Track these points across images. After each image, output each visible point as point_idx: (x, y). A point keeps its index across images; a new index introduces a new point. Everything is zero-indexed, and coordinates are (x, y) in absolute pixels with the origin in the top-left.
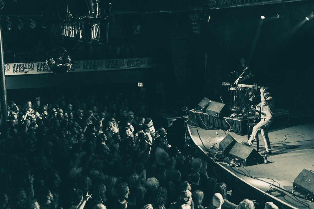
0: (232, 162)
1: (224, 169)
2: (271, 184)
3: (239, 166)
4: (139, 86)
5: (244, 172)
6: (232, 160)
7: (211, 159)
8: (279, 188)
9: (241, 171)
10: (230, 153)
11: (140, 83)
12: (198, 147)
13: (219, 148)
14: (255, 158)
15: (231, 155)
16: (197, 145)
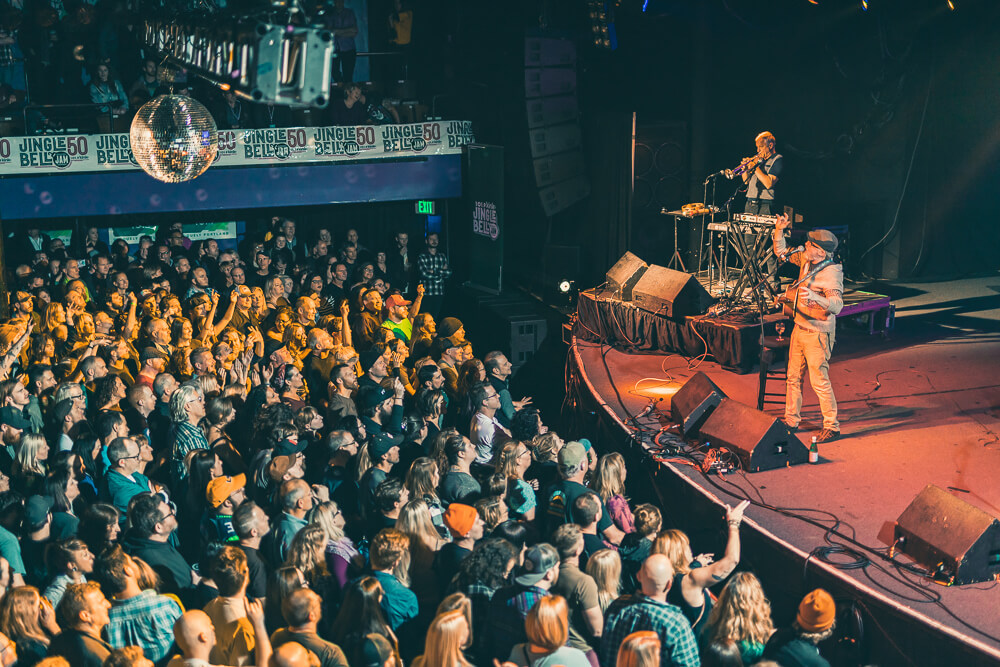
0: (710, 460)
1: (684, 481)
2: (828, 529)
3: (731, 472)
4: (420, 211)
5: (745, 489)
6: (710, 453)
7: (643, 448)
8: (853, 541)
9: (736, 486)
10: (705, 430)
11: (424, 203)
12: (604, 409)
13: (669, 414)
14: (780, 448)
15: (707, 438)
16: (602, 402)
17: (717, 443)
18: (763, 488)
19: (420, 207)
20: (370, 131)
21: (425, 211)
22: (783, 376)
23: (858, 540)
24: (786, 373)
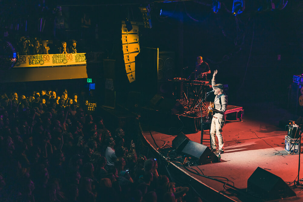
0: (186, 161)
1: (177, 168)
2: (225, 183)
3: (193, 165)
4: (88, 82)
5: (198, 171)
6: (186, 159)
7: (163, 158)
8: (233, 187)
9: (195, 170)
10: (183, 151)
11: (89, 79)
12: (150, 145)
13: (171, 146)
14: (209, 157)
15: (185, 154)
16: (149, 143)
17: (188, 156)
18: (203, 170)
19: (88, 80)
20: (48, 56)
21: (89, 82)
22: (209, 133)
23: (235, 186)
24: (210, 132)
